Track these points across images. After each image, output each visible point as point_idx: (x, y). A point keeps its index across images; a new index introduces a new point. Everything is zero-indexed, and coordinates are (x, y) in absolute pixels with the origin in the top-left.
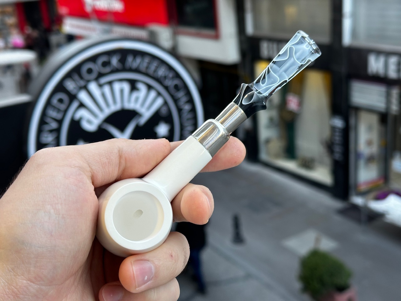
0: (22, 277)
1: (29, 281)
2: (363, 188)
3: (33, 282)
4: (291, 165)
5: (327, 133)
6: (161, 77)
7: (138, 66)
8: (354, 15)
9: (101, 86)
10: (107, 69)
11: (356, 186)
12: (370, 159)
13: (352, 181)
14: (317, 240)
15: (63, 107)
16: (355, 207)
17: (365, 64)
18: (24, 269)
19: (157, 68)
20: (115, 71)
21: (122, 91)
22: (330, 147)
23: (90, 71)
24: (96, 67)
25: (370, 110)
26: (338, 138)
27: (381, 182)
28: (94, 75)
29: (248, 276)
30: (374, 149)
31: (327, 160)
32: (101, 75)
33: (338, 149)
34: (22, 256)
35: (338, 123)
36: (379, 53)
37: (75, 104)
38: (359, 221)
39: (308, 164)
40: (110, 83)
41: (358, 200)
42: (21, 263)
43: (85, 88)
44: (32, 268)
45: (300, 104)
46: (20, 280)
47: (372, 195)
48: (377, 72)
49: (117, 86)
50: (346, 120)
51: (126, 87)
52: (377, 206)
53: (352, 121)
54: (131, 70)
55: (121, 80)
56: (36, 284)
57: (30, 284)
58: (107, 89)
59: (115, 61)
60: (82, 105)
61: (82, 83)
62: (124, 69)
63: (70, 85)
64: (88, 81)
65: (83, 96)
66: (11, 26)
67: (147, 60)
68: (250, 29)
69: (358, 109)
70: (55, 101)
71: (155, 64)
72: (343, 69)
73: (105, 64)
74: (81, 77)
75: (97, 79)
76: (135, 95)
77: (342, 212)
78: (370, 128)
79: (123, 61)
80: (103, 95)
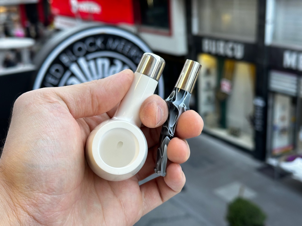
0: (38, 191)
1: (43, 193)
2: (277, 152)
3: (47, 194)
4: (222, 133)
5: (250, 110)
6: (133, 56)
7: (117, 47)
8: (275, 22)
9: (88, 61)
10: (93, 49)
11: (272, 151)
12: (283, 131)
13: (268, 147)
14: (241, 191)
15: (58, 75)
16: (270, 167)
17: (281, 59)
18: (38, 185)
19: (130, 49)
20: (99, 50)
21: (103, 66)
22: (253, 120)
23: (80, 49)
24: (85, 46)
25: (284, 94)
26: (259, 114)
27: (291, 148)
28: (83, 52)
29: (188, 216)
30: (286, 124)
31: (250, 130)
32: (88, 53)
33: (259, 123)
34: (34, 175)
35: (260, 102)
36: (292, 51)
37: (68, 74)
38: (273, 177)
39: (235, 133)
40: (95, 59)
41: (273, 162)
42: (35, 181)
43: (76, 62)
44: (43, 183)
45: (232, 87)
46: (37, 194)
47: (283, 158)
48: (290, 65)
49: (100, 62)
50: (266, 100)
51: (107, 63)
52: (287, 166)
53: (270, 102)
54: (111, 50)
55: (103, 57)
56: (49, 194)
57: (45, 195)
58: (92, 64)
59: (99, 43)
60: (73, 75)
61: (74, 58)
62: (106, 49)
63: (65, 59)
64: (78, 57)
65: (74, 68)
66: (15, 21)
67: (123, 43)
68: (195, 30)
69: (275, 93)
70: (53, 70)
71: (129, 47)
72: (265, 62)
73: (92, 44)
74: (73, 53)
75: (85, 55)
76: (113, 69)
77: (261, 170)
78: (283, 108)
79: (105, 43)
80: (89, 68)
